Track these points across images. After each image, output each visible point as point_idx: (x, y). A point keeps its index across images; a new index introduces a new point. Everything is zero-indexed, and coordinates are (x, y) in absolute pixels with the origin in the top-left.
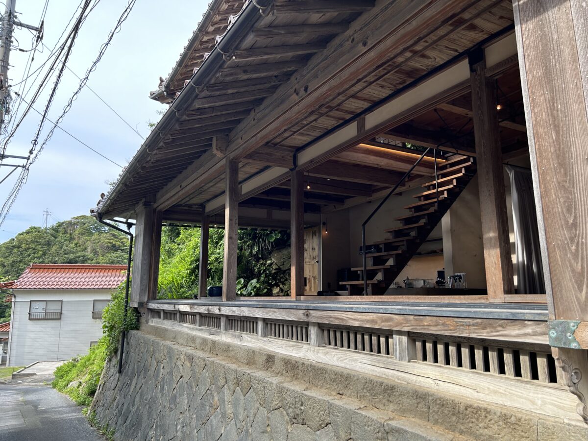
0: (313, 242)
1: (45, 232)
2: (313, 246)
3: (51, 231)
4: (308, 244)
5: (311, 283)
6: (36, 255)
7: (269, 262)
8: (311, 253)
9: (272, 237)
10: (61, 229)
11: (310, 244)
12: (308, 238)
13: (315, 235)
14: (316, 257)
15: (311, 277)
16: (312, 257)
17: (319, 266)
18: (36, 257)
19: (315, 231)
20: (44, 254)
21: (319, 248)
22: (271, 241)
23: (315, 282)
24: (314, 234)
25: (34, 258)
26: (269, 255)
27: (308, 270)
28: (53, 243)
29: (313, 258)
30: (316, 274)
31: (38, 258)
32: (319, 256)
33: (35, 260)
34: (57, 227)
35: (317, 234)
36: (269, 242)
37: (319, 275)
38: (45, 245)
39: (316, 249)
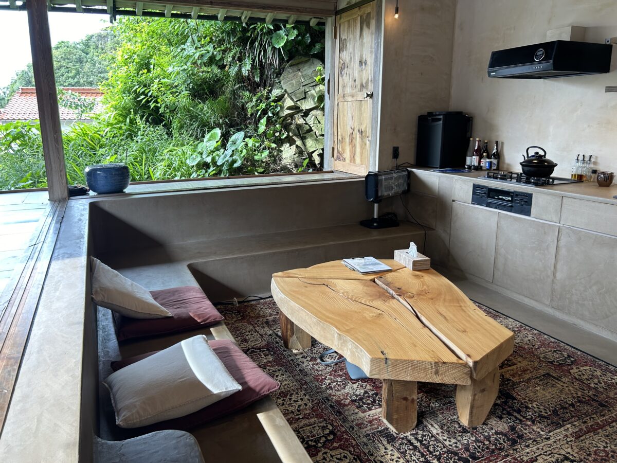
0: (362, 45)
1: (74, 47)
2: (361, 56)
3: (81, 46)
4: (351, 50)
5: (354, 146)
6: (70, 75)
7: (276, 92)
8: (357, 75)
9: (280, 37)
10: (91, 43)
11: (356, 51)
12: (351, 36)
13: (368, 26)
14: (367, 83)
15: (356, 132)
16: (358, 83)
17: (374, 105)
18: (70, 77)
19: (369, 14)
20: (78, 73)
21: (376, 59)
22: (277, 47)
23: (363, 145)
24: (365, 22)
25: (69, 77)
26: (277, 76)
27: (350, 115)
28: (85, 60)
29: (362, 86)
30: (367, 125)
31: (73, 78)
32: (374, 80)
33: (70, 80)
34: (87, 40)
35: (373, 23)
36: (274, 48)
37: (373, 128)
38: (77, 62)
39: (369, 62)
